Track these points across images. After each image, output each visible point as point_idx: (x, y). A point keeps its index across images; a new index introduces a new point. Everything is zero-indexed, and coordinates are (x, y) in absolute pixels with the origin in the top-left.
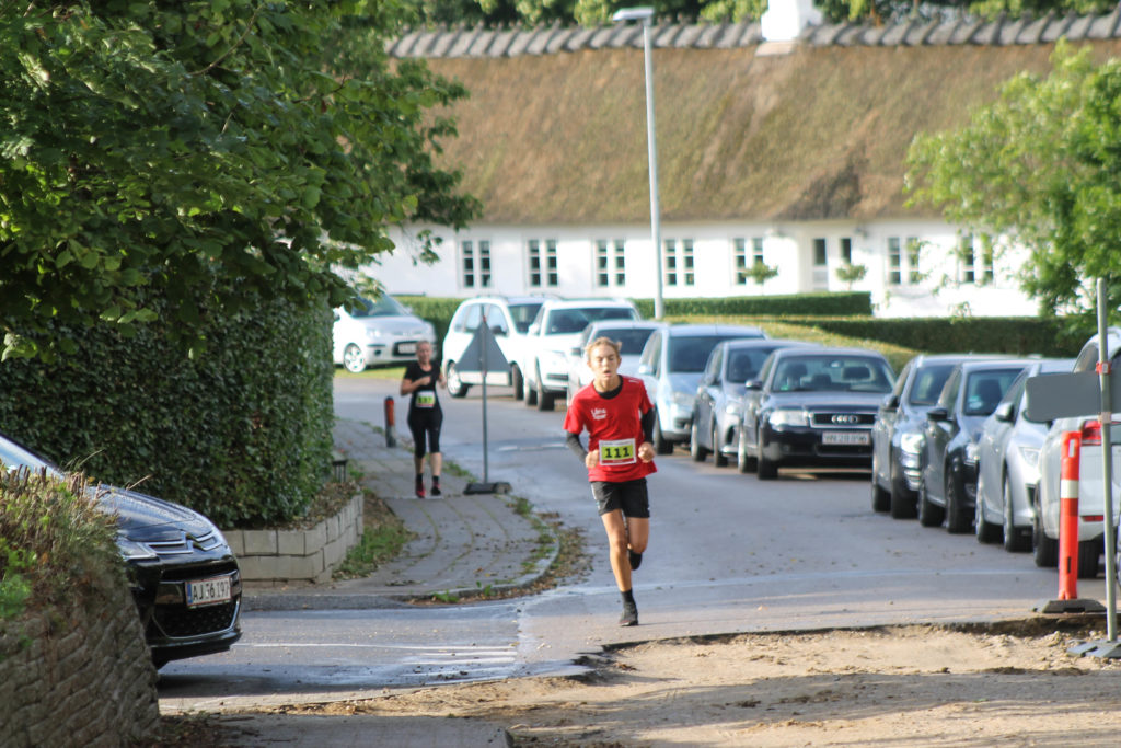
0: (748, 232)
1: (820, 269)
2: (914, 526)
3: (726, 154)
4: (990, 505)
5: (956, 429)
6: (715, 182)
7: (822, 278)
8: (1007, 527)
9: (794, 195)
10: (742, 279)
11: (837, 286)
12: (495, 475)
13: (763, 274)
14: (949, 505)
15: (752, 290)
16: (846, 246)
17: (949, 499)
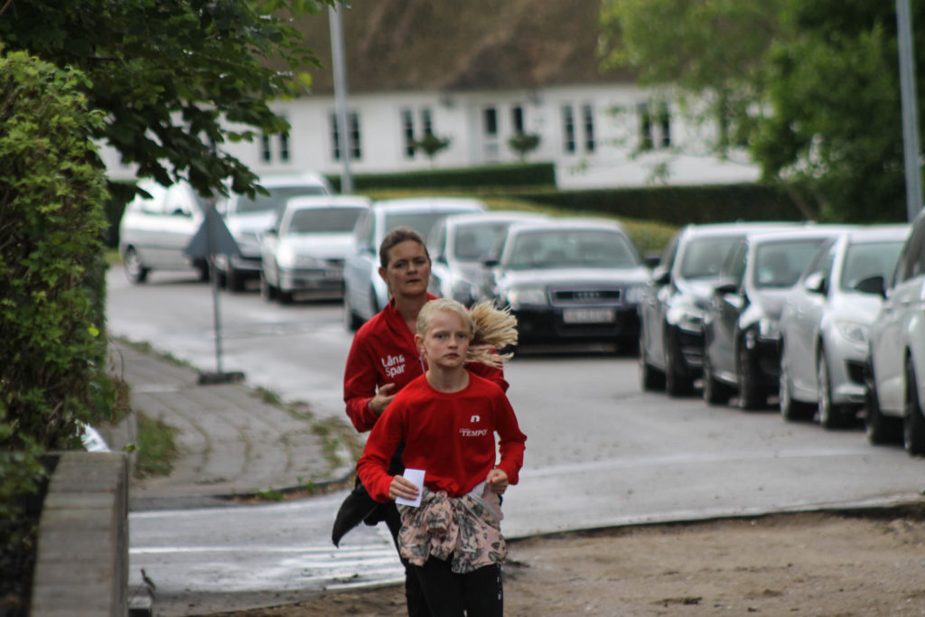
0: (416, 102)
1: (492, 141)
2: (697, 407)
3: (389, 21)
4: (798, 384)
5: (747, 302)
6: (379, 51)
7: (493, 148)
8: (824, 404)
9: (463, 63)
10: (411, 151)
11: (507, 157)
12: (230, 364)
13: (433, 145)
14: (743, 384)
15: (421, 163)
16: (518, 116)
17: (743, 378)
